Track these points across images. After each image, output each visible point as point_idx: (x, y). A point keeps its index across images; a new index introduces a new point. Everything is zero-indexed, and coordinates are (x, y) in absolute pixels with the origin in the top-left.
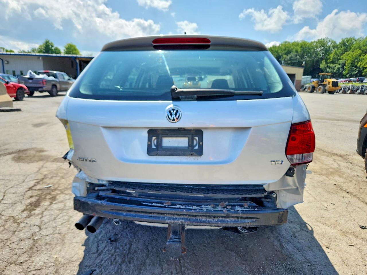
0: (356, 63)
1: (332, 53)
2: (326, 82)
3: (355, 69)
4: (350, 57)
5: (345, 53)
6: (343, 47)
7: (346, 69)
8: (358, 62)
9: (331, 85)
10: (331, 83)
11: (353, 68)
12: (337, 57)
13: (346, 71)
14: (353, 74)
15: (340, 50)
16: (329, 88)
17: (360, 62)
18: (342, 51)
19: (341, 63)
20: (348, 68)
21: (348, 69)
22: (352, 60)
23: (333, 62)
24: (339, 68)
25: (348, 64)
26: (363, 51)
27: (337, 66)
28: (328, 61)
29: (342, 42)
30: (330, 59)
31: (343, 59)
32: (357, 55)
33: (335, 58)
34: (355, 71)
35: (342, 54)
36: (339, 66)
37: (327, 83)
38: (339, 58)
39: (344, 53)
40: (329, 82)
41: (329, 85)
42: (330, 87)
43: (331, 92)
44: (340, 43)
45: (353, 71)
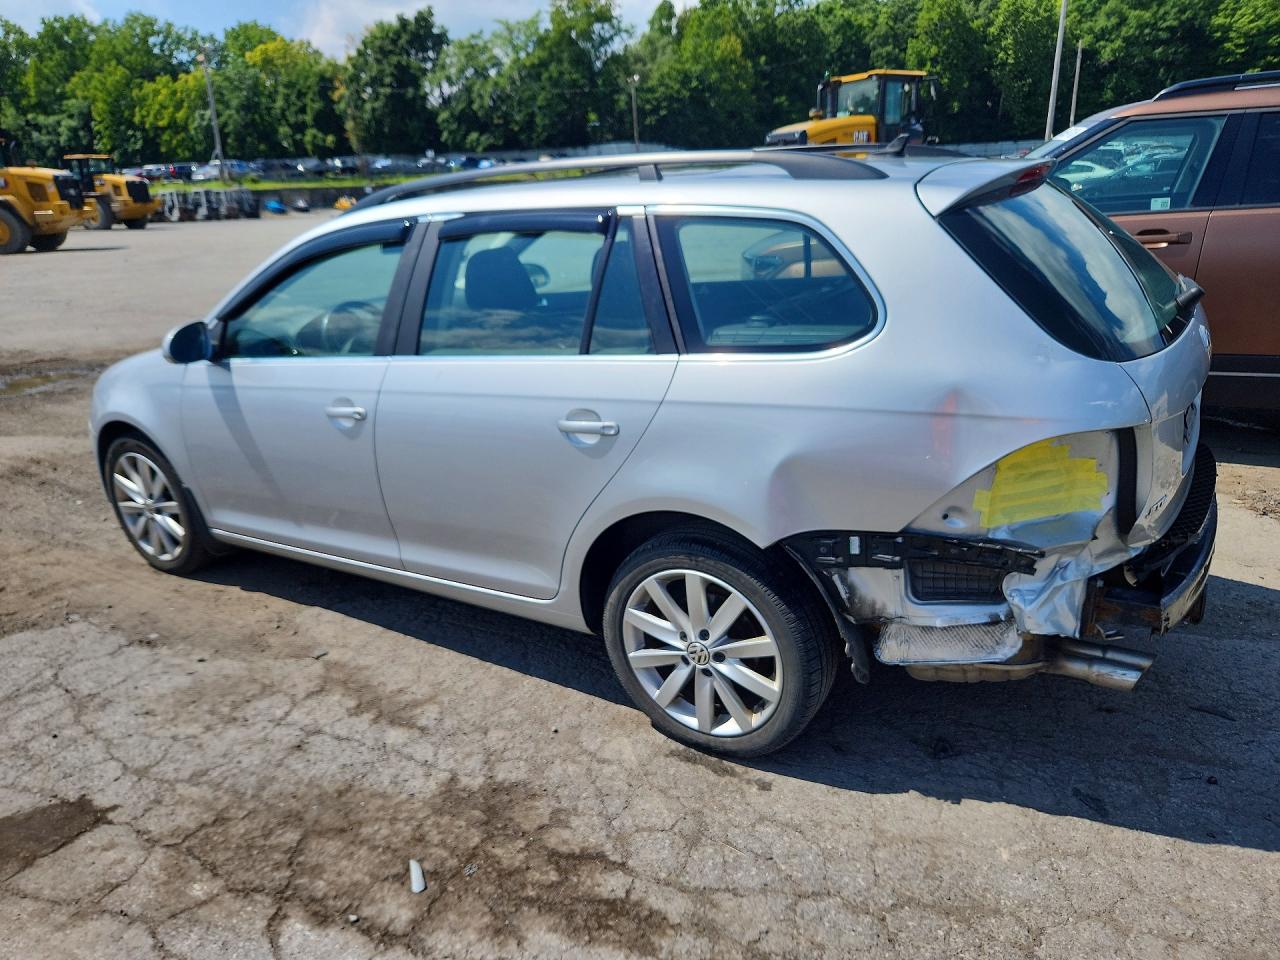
0: (127, 113)
1: (24, 73)
2: (102, 185)
3: (130, 132)
4: (96, 88)
5: (73, 75)
6: (58, 55)
7: (99, 132)
8: (132, 107)
9: (125, 196)
10: (124, 191)
11: (123, 128)
12: (51, 88)
13: (105, 140)
14: (130, 150)
15: (51, 64)
16: (123, 208)
17: (137, 109)
18: (59, 65)
19: (75, 111)
20: (106, 128)
21: (107, 132)
22: (110, 100)
23: (43, 108)
24: (74, 131)
25: (100, 115)
26: (131, 69)
27: (64, 123)
28: (24, 102)
29: (46, 31)
30: (29, 96)
31: (75, 97)
32: (118, 82)
33: (47, 93)
34: (133, 140)
35: (67, 79)
36: (73, 123)
37: (108, 189)
38: (58, 90)
39: (68, 72)
40: (116, 188)
41: (120, 198)
42: (125, 203)
43: (135, 223)
44: (41, 36)
45: (128, 140)
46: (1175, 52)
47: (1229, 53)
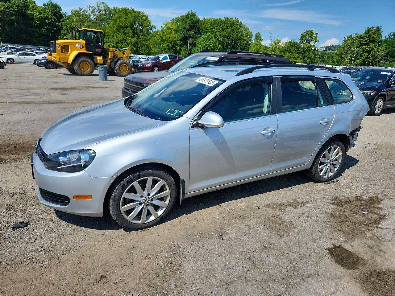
46: (19, 19)
47: (35, 23)
